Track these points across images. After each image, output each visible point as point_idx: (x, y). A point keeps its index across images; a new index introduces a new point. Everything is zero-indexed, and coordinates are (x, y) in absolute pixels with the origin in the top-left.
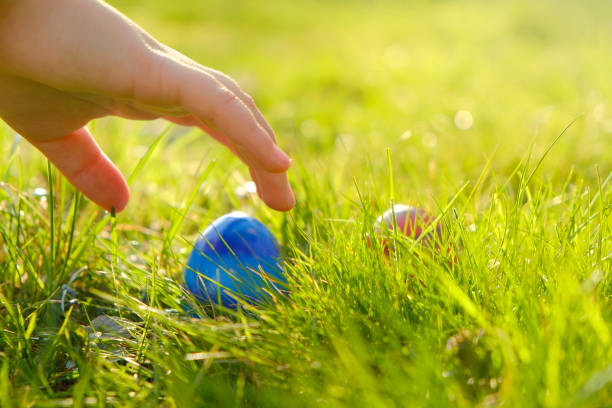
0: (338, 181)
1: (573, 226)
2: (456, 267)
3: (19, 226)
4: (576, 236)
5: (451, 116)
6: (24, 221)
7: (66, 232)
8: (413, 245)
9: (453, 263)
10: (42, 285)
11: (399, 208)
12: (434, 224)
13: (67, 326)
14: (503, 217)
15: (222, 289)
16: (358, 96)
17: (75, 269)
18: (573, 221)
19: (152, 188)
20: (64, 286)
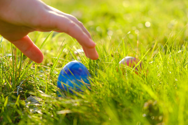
0: (107, 48)
1: (185, 62)
2: (147, 77)
3: (3, 67)
4: (186, 65)
5: (144, 24)
6: (5, 65)
7: (18, 68)
8: (132, 70)
9: (146, 76)
10: (11, 87)
11: (127, 57)
12: (139, 63)
13: (18, 102)
14: (162, 59)
15: (69, 87)
16: (114, 17)
17: (22, 81)
18: (185, 60)
19: (48, 51)
20: (18, 87)
